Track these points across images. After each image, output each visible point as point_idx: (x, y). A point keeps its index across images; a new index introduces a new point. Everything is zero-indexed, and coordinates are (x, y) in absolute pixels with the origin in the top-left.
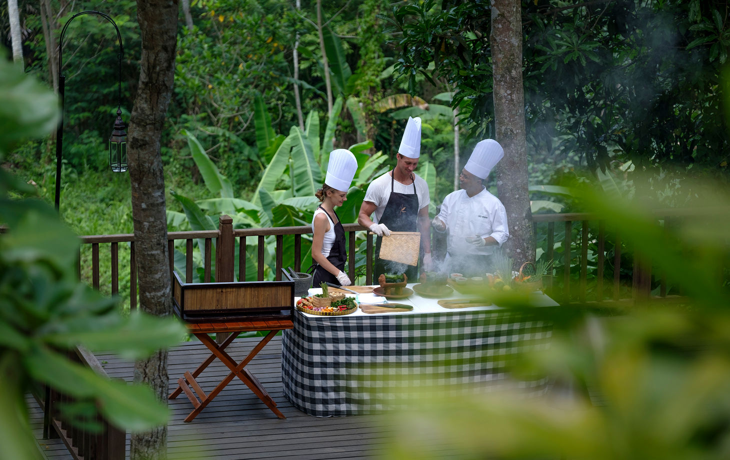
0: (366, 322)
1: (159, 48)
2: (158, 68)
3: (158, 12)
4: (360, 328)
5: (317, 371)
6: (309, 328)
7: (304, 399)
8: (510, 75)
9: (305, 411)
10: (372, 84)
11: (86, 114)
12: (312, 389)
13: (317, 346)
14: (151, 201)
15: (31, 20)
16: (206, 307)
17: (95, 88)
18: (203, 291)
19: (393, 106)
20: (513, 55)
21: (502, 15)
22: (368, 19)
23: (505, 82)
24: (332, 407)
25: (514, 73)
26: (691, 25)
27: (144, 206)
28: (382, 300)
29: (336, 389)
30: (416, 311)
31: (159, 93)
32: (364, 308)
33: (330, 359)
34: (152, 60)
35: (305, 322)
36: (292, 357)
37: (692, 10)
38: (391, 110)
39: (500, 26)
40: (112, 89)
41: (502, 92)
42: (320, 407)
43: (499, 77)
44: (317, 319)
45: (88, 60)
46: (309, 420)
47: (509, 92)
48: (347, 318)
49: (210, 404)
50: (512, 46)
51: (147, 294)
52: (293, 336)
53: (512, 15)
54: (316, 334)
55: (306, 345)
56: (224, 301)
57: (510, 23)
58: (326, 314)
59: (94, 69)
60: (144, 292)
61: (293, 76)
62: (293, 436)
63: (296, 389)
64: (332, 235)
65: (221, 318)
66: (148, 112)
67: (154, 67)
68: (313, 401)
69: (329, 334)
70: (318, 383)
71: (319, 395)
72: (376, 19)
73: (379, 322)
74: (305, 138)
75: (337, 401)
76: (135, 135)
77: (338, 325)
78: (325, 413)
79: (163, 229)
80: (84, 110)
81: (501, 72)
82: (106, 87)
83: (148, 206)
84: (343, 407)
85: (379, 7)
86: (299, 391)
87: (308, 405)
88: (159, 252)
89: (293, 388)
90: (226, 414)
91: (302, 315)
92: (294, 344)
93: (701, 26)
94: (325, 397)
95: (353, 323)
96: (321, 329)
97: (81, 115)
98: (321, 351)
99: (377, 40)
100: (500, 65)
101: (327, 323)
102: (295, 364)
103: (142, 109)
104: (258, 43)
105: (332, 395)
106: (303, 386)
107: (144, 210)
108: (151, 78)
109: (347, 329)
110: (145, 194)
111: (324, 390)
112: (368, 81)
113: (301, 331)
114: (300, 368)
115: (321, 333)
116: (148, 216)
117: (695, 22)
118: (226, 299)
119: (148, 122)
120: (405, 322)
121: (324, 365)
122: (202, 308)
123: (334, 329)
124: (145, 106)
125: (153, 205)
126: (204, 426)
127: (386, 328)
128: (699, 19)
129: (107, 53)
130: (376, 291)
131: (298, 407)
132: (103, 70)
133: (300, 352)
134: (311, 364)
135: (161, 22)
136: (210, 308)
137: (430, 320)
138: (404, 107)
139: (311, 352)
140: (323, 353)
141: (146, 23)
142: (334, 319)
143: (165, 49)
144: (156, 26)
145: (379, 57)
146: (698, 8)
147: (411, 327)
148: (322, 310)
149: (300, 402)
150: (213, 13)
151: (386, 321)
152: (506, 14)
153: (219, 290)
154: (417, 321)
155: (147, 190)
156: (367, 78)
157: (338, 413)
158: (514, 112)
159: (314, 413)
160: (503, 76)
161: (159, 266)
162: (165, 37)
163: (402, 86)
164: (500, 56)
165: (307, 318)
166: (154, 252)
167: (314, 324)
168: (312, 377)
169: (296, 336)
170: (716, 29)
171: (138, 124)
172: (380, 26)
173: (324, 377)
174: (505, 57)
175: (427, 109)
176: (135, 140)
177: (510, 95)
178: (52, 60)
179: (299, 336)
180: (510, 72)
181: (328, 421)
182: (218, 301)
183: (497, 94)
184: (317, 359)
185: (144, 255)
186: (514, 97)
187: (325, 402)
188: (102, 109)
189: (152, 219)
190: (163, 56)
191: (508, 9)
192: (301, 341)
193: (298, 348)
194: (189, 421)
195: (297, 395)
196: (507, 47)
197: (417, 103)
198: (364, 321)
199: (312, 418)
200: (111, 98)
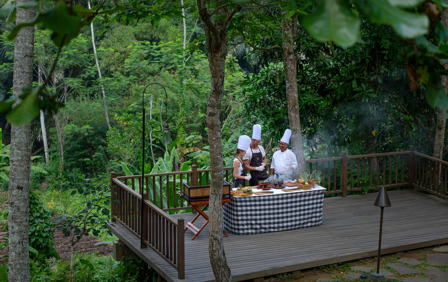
0: (257, 198)
1: (219, 77)
2: (219, 85)
3: (218, 63)
4: (255, 201)
5: (240, 218)
6: (236, 202)
7: (235, 229)
8: (295, 108)
9: (235, 234)
10: (182, 143)
11: (74, 162)
12: (238, 225)
13: (239, 208)
14: (217, 137)
15: (51, 130)
16: (198, 195)
17: (76, 152)
18: (197, 189)
19: (188, 152)
20: (295, 100)
21: (291, 86)
22: (180, 120)
23: (293, 111)
24: (246, 231)
25: (296, 107)
26: (354, 89)
27: (214, 139)
28: (261, 190)
29: (247, 224)
30: (274, 193)
31: (219, 94)
32: (255, 193)
33: (244, 213)
34: (216, 82)
35: (234, 199)
36: (229, 214)
37: (353, 83)
38: (188, 154)
39: (290, 90)
40: (83, 152)
41: (292, 115)
42: (241, 232)
43: (291, 109)
44: (239, 198)
45: (73, 143)
46: (237, 237)
47: (295, 114)
48: (250, 197)
49: (200, 233)
50: (295, 97)
51: (215, 174)
52: (229, 206)
53: (294, 86)
54: (239, 204)
55: (235, 208)
56: (205, 193)
57: (294, 88)
58: (242, 196)
59: (76, 145)
60: (214, 173)
61: (150, 143)
62: (234, 242)
63: (231, 225)
64: (241, 168)
65: (204, 199)
66: (215, 102)
67: (217, 84)
68: (239, 229)
69: (244, 204)
70: (240, 222)
71: (241, 227)
72: (183, 120)
73: (262, 198)
74: (164, 161)
75: (247, 229)
76: (210, 111)
77: (247, 200)
78: (243, 234)
79: (221, 148)
80: (73, 161)
81: (291, 107)
82: (80, 152)
83: (216, 139)
84: (250, 231)
85: (183, 115)
86: (233, 226)
87: (237, 231)
88: (220, 156)
89: (230, 225)
90: (206, 236)
91: (233, 197)
92: (230, 209)
93: (358, 89)
94: (243, 228)
95: (252, 199)
96: (241, 202)
97: (72, 163)
98: (241, 210)
99: (183, 127)
100: (291, 104)
101: (243, 199)
102: (230, 216)
103: (213, 101)
104: (138, 132)
105: (246, 227)
106: (234, 224)
107: (214, 140)
108: (216, 89)
109: (250, 201)
110: (215, 134)
111: (243, 225)
112: (181, 142)
113: (232, 203)
114: (233, 217)
115: (241, 203)
116: (215, 143)
117: (355, 88)
118: (205, 192)
119: (215, 106)
120: (271, 197)
121: (242, 215)
122: (197, 196)
123: (246, 201)
124: (214, 99)
125: (217, 138)
126: (199, 241)
127: (264, 200)
128: (356, 87)
129: (80, 140)
130: (257, 187)
131: (232, 233)
132: (79, 146)
133: (233, 211)
134: (237, 215)
135: (219, 67)
136: (200, 196)
137: (280, 197)
138: (193, 152)
139: (237, 211)
140: (242, 211)
141: (213, 67)
142: (246, 198)
143: (221, 77)
144: (218, 68)
145: (184, 134)
146: (355, 83)
147: (273, 200)
148: (240, 195)
149: (233, 231)
150: (121, 121)
151: (264, 198)
152: (292, 85)
153: (203, 189)
154: (276, 197)
155: (215, 132)
156: (180, 141)
157: (248, 233)
158: (297, 122)
159: (239, 234)
160: (292, 108)
161: (220, 162)
162: (221, 72)
163: (189, 145)
164: (290, 101)
165: (235, 198)
166: (218, 157)
167: (238, 200)
168: (238, 220)
169: (230, 206)
170: (363, 90)
171: (211, 107)
172: (184, 122)
173: (242, 220)
174: (293, 101)
175: (201, 152)
176: (210, 113)
177: (295, 115)
178: (61, 143)
179: (232, 205)
180: (295, 107)
181: (244, 236)
182: (202, 193)
183: (290, 115)
184: (239, 213)
185: (214, 158)
186: (297, 116)
187: (243, 229)
188: (80, 160)
189: (217, 144)
190: (220, 80)
191: (293, 83)
192: (233, 207)
193: (232, 210)
194: (193, 239)
195: (232, 228)
196: (293, 98)
197: (197, 150)
198: (256, 198)
199: (238, 236)
200: (82, 156)
